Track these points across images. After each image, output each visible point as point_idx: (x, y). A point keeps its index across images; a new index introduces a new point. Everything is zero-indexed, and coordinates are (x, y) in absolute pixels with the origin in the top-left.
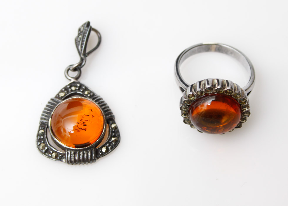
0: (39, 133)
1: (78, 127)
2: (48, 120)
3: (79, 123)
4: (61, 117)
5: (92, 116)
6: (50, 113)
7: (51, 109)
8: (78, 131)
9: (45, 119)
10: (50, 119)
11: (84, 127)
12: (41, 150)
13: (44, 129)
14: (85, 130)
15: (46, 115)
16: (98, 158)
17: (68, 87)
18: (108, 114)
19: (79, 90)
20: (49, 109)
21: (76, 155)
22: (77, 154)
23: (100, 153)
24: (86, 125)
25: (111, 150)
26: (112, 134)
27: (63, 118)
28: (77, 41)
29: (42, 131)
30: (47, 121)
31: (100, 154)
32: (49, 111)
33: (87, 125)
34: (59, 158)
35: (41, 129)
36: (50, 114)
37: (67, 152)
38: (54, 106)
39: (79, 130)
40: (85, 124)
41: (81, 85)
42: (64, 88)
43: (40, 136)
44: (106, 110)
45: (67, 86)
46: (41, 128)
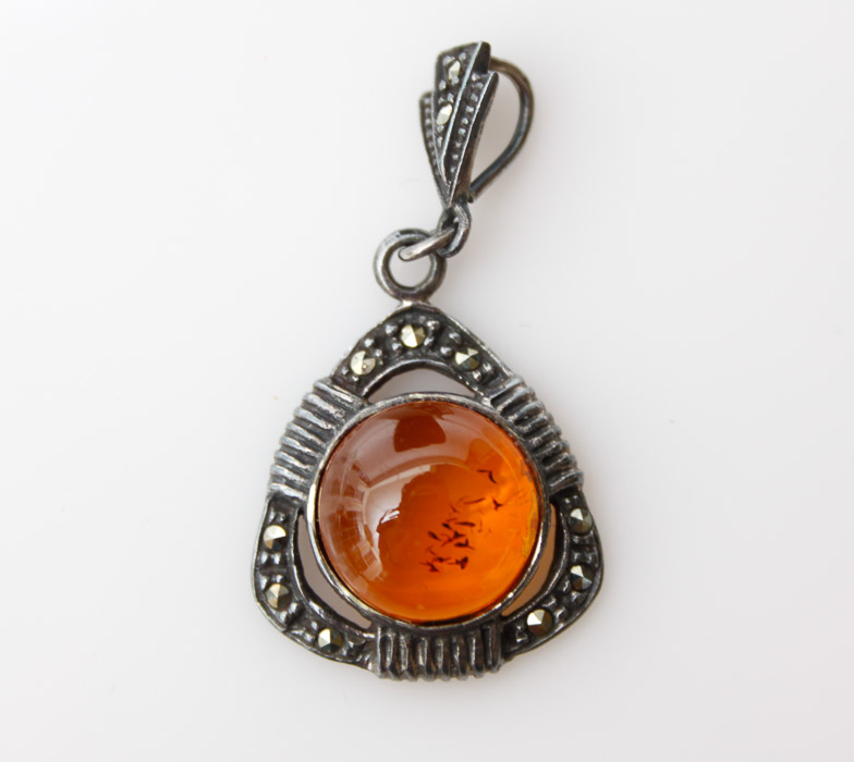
0: (266, 539)
1: (432, 552)
2: (306, 491)
3: (440, 537)
4: (363, 480)
5: (493, 506)
6: (313, 461)
7: (319, 442)
8: (434, 569)
9: (290, 484)
10: (313, 489)
11: (460, 553)
12: (274, 612)
13: (285, 524)
14: (463, 562)
15: (297, 463)
16: (507, 656)
17: (389, 329)
18: (556, 473)
19: (435, 346)
20: (311, 437)
21: (420, 650)
22: (423, 647)
23: (519, 640)
24: (466, 545)
25: (562, 625)
26: (570, 556)
27: (369, 484)
28: (432, 133)
29: (276, 532)
30: (299, 495)
31: (515, 643)
32: (307, 450)
33: (470, 544)
34: (345, 653)
35: (274, 522)
36: (311, 464)
37: (379, 637)
38: (330, 426)
39: (437, 565)
40: (462, 540)
41: (444, 325)
42: (369, 335)
43: (270, 552)
44: (547, 451)
45: (381, 327)
46: (272, 517)
